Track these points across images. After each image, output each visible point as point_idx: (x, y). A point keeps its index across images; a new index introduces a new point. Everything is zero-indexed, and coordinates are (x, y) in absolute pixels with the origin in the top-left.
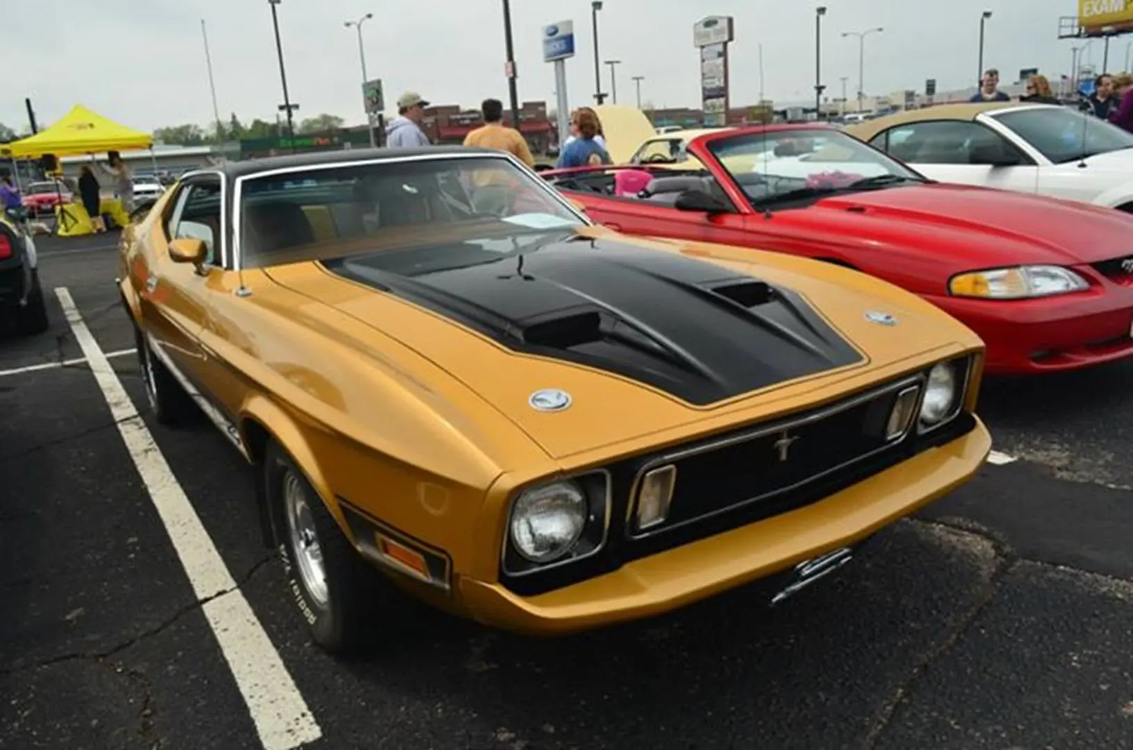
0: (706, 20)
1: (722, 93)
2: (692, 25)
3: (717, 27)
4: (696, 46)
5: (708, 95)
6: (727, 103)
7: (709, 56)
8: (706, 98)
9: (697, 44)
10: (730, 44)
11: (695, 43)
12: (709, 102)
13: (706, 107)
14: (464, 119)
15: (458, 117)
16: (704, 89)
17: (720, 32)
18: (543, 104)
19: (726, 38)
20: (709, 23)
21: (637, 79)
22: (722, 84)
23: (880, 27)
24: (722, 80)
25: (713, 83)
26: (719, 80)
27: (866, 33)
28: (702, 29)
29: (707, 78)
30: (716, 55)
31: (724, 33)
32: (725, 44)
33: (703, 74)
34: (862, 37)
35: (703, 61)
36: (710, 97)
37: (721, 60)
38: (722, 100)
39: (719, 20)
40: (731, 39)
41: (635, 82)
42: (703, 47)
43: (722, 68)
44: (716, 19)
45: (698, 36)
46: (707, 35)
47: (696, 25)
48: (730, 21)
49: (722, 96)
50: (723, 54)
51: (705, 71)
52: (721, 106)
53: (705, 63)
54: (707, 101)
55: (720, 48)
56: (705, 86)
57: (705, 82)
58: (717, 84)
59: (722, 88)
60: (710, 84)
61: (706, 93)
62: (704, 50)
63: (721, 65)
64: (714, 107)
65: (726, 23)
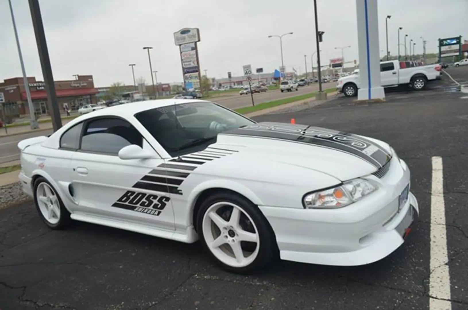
0: (183, 30)
1: (197, 69)
2: (173, 33)
3: (191, 33)
4: (176, 45)
5: (186, 71)
6: (199, 74)
7: (185, 50)
8: (184, 73)
9: (177, 44)
10: (198, 43)
11: (175, 43)
12: (188, 75)
14: (39, 86)
15: (35, 85)
16: (183, 68)
17: (193, 36)
18: (91, 77)
19: (197, 40)
20: (185, 32)
21: (132, 65)
22: (196, 65)
23: (291, 32)
24: (196, 63)
25: (190, 64)
26: (194, 63)
29: (184, 62)
30: (190, 49)
31: (195, 37)
32: (196, 43)
33: (182, 60)
35: (181, 53)
36: (188, 72)
37: (194, 52)
38: (197, 73)
39: (191, 30)
40: (199, 41)
41: (131, 66)
42: (180, 45)
43: (195, 56)
45: (177, 39)
46: (184, 39)
47: (175, 33)
48: (198, 30)
49: (197, 71)
50: (195, 48)
51: (183, 58)
52: (196, 77)
53: (182, 54)
54: (186, 75)
55: (193, 45)
56: (184, 66)
57: (184, 64)
58: (192, 65)
59: (195, 67)
60: (187, 65)
61: (185, 70)
62: (182, 47)
63: (194, 55)
64: (191, 77)
65: (195, 32)
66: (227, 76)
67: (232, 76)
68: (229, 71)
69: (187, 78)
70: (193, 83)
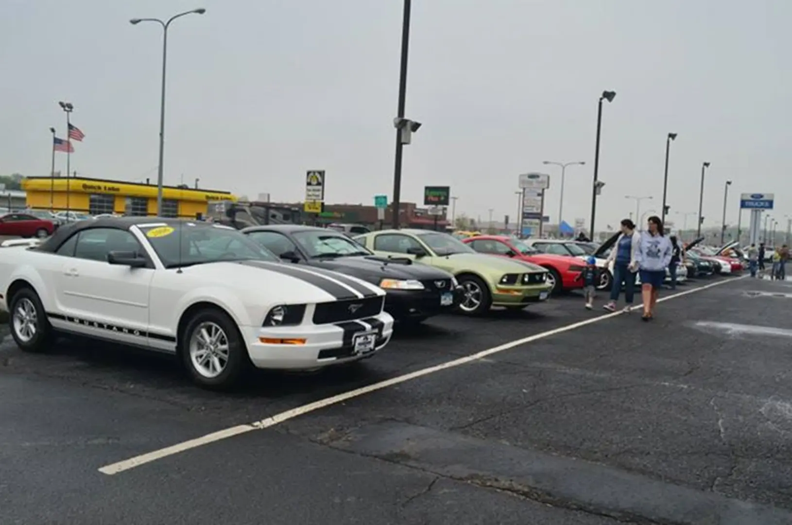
0: (530, 174)
1: (538, 216)
3: (540, 179)
4: (520, 187)
5: (526, 215)
6: (541, 221)
7: (529, 194)
8: (524, 217)
10: (546, 191)
11: (519, 185)
12: (527, 220)
13: (523, 223)
16: (524, 213)
17: (542, 182)
19: (546, 186)
20: (532, 176)
22: (539, 211)
24: (539, 209)
25: (532, 210)
26: (537, 209)
28: (527, 179)
29: (527, 207)
30: (536, 194)
31: (545, 183)
32: (543, 190)
33: (523, 204)
35: (524, 196)
36: (528, 218)
37: (540, 198)
38: (538, 221)
39: (541, 176)
40: (548, 187)
42: (524, 188)
43: (540, 203)
44: (538, 174)
45: (522, 182)
46: (531, 183)
47: (521, 176)
48: (549, 177)
49: (539, 218)
50: (541, 195)
51: (525, 202)
52: (537, 224)
53: (526, 198)
54: (525, 220)
55: (540, 191)
56: (525, 211)
57: (525, 208)
58: (535, 211)
59: (538, 214)
60: (529, 210)
62: (526, 190)
63: (539, 201)
64: (531, 223)
65: (546, 179)
66: (503, 220)
67: (510, 221)
68: (507, 214)
69: (526, 223)
70: (532, 229)
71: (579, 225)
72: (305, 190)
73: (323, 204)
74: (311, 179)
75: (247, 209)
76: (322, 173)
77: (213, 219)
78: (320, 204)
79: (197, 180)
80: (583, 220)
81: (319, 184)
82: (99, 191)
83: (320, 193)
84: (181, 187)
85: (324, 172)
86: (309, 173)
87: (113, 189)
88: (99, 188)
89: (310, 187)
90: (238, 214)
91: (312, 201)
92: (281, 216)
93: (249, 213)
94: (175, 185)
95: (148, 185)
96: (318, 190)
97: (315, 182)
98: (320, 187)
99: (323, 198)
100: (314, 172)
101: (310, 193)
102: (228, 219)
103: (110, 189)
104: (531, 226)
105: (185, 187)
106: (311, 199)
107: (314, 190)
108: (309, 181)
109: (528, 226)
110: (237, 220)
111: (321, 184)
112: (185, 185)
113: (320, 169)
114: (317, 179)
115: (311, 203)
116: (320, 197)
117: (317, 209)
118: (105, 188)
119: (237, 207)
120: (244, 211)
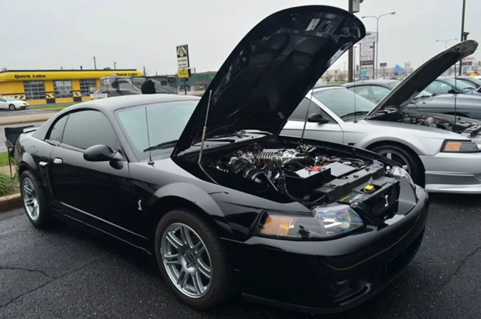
1: (371, 63)
3: (371, 36)
6: (374, 66)
7: (364, 48)
10: (376, 44)
12: (363, 66)
19: (376, 40)
22: (372, 59)
25: (367, 59)
26: (370, 58)
27: (448, 41)
29: (362, 57)
30: (369, 47)
32: (374, 43)
34: (446, 42)
35: (360, 50)
36: (364, 64)
37: (372, 49)
38: (372, 66)
39: (372, 33)
42: (360, 44)
43: (372, 53)
44: (370, 33)
48: (378, 34)
49: (372, 64)
50: (373, 47)
51: (361, 54)
52: (371, 68)
53: (362, 51)
54: (362, 66)
55: (372, 45)
56: (362, 60)
57: (361, 58)
58: (369, 59)
59: (371, 61)
60: (364, 59)
61: (362, 63)
62: (362, 45)
63: (372, 51)
64: (366, 68)
65: (375, 35)
69: (362, 68)
70: (367, 73)
71: (407, 66)
72: (177, 61)
73: (189, 70)
74: (179, 53)
75: (128, 80)
76: (186, 47)
77: (101, 90)
78: (187, 71)
79: (115, 63)
80: (410, 62)
81: (185, 55)
82: (28, 79)
83: (186, 62)
84: (105, 70)
85: (187, 45)
86: (178, 48)
87: (40, 76)
88: (29, 76)
89: (180, 59)
90: (120, 85)
91: (182, 69)
92: (159, 83)
93: (131, 83)
94: (102, 69)
95: (82, 70)
96: (185, 60)
97: (182, 55)
98: (186, 58)
99: (189, 66)
100: (181, 47)
101: (181, 63)
102: (115, 89)
103: (37, 76)
104: (366, 70)
105: (107, 69)
106: (181, 68)
107: (182, 61)
108: (178, 54)
109: (365, 70)
110: (121, 89)
111: (186, 55)
112: (108, 68)
113: (184, 44)
114: (183, 51)
115: (182, 70)
116: (187, 65)
117: (186, 74)
118: (34, 76)
119: (119, 80)
120: (127, 82)
